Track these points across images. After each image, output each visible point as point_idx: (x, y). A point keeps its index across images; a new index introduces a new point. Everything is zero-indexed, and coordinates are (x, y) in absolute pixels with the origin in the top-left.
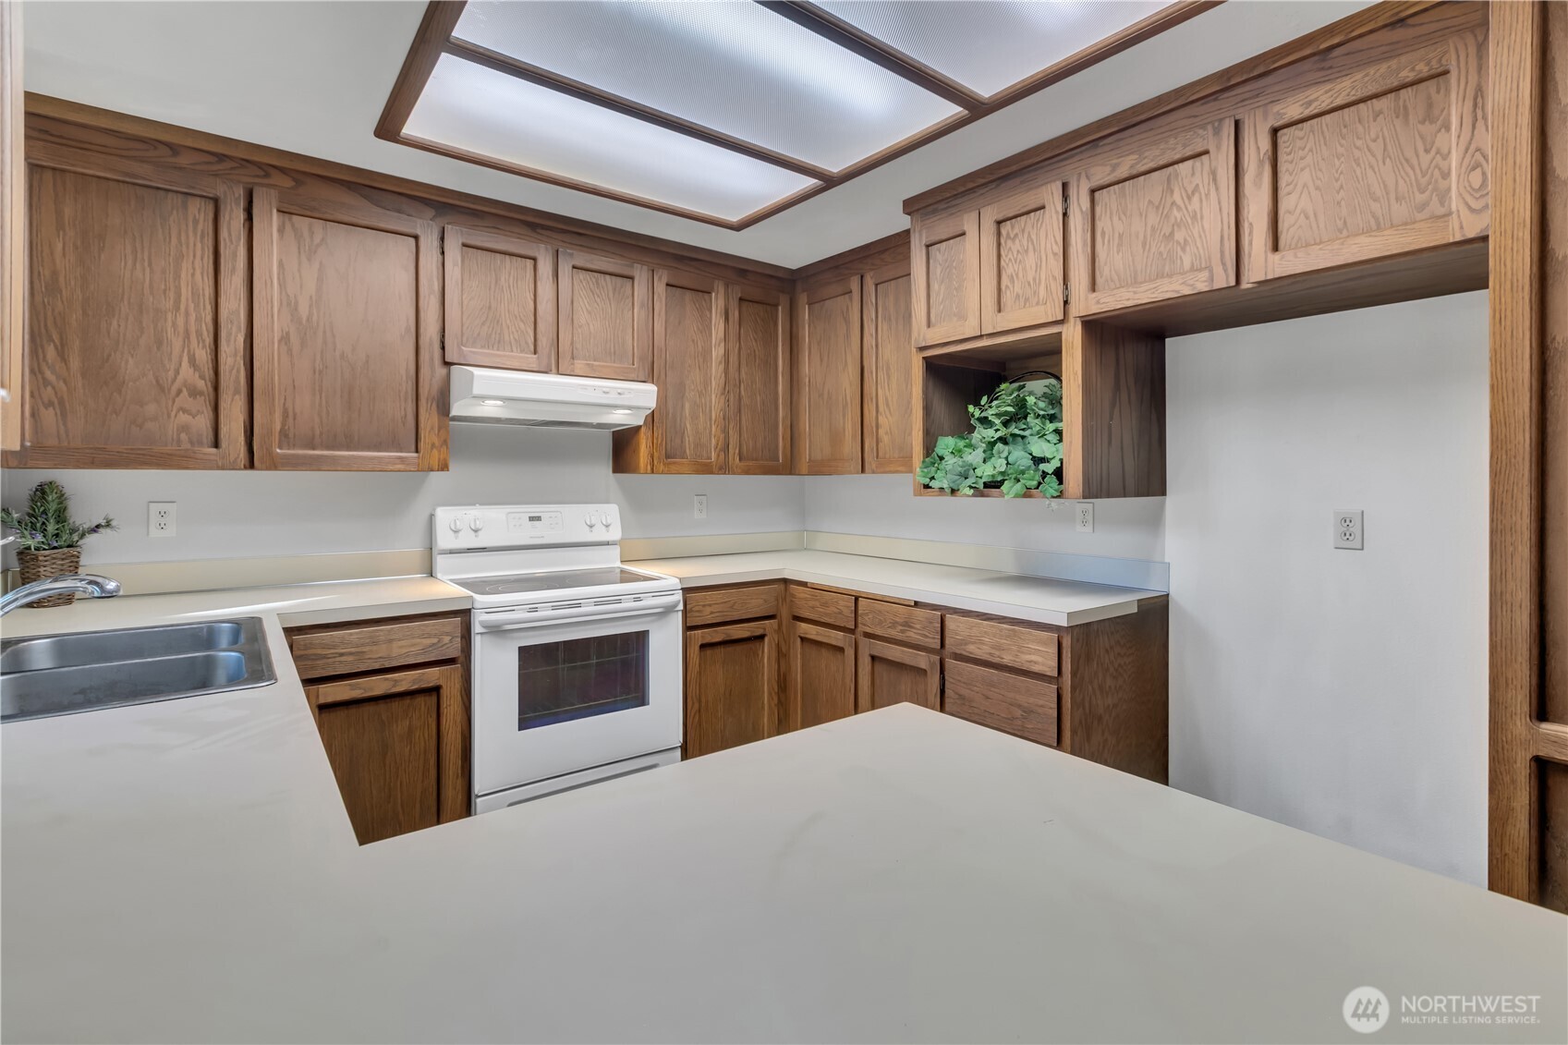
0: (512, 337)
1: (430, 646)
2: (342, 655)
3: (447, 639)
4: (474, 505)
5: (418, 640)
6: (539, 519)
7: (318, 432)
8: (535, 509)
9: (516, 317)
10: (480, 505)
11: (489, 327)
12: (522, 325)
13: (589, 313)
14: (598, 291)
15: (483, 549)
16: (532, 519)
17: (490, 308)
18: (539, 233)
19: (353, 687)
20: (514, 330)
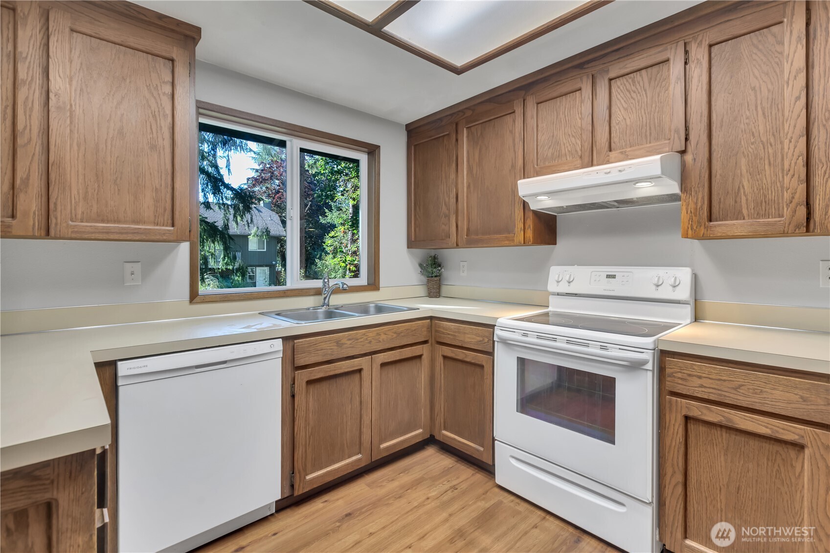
0: (566, 150)
1: (480, 342)
2: (449, 334)
3: (486, 340)
4: (574, 265)
5: (474, 336)
6: (614, 277)
7: (479, 227)
8: (611, 270)
9: (569, 135)
10: (578, 265)
11: (553, 149)
12: (573, 139)
13: (626, 109)
14: (634, 88)
15: (576, 295)
16: (608, 276)
17: (553, 136)
18: (585, 68)
19: (452, 352)
20: (568, 145)
